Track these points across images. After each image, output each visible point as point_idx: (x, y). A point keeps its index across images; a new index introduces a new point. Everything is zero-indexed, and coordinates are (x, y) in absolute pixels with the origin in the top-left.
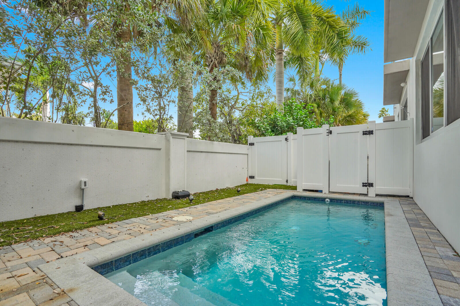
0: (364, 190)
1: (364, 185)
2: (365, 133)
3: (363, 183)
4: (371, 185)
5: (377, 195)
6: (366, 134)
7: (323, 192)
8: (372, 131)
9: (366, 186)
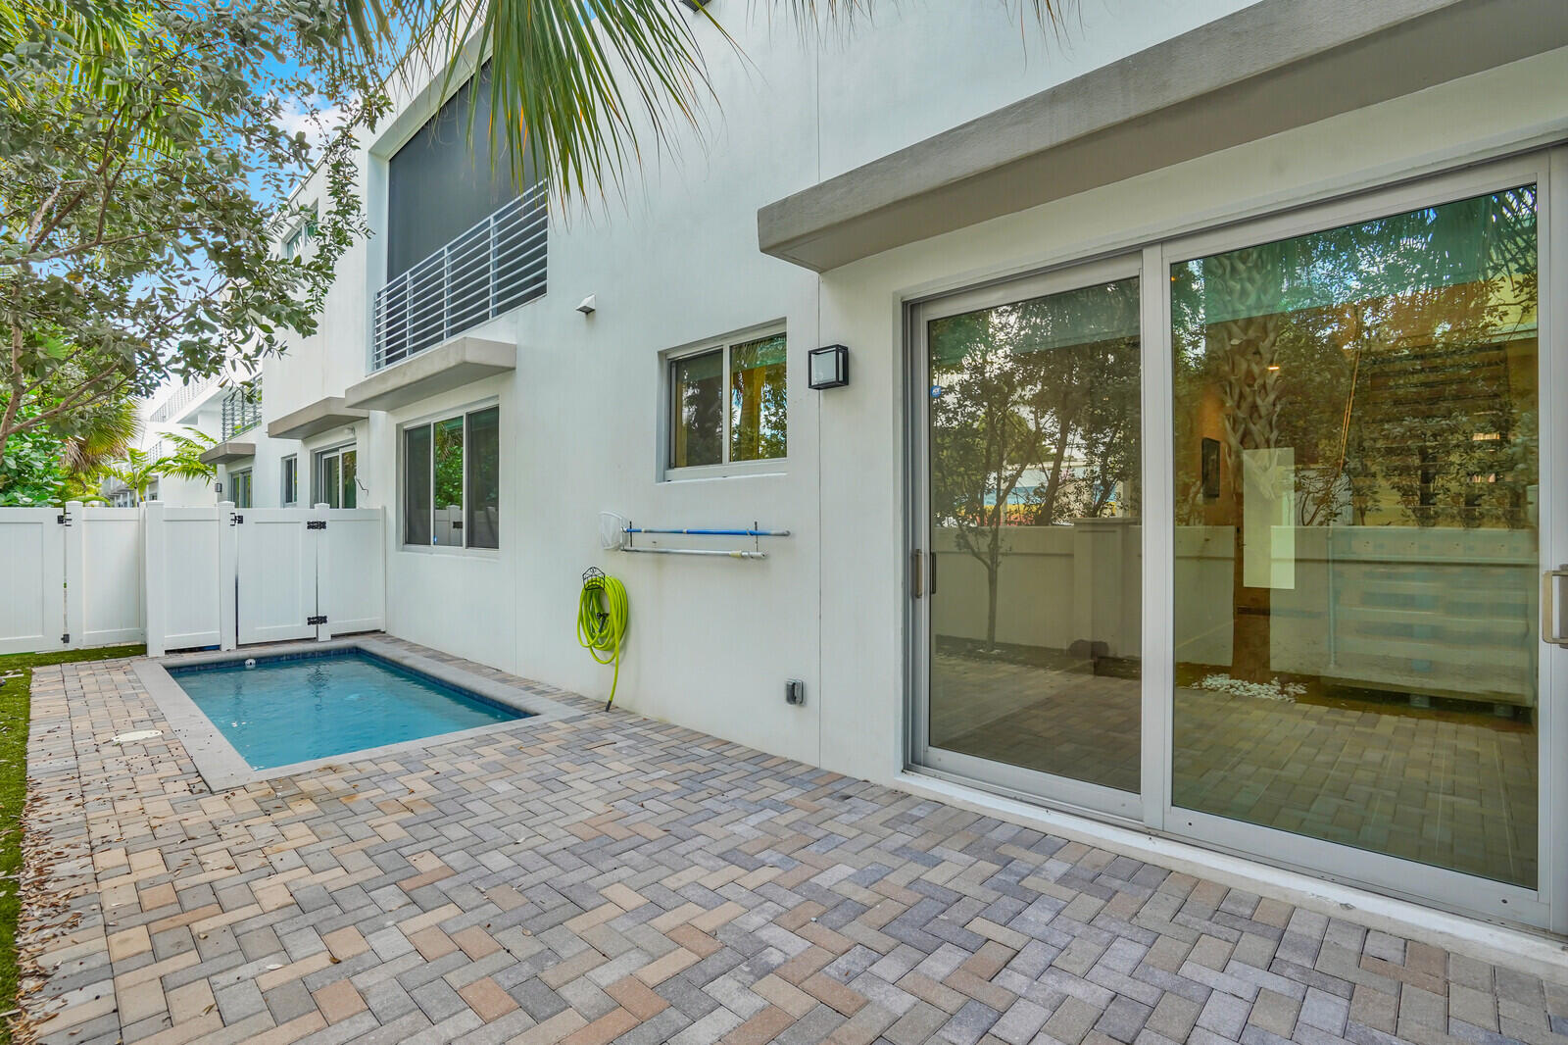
0: (310, 631)
1: (311, 621)
2: (311, 526)
3: (309, 619)
4: (322, 620)
5: (334, 637)
6: (313, 527)
7: (224, 649)
8: (324, 523)
9: (313, 623)
